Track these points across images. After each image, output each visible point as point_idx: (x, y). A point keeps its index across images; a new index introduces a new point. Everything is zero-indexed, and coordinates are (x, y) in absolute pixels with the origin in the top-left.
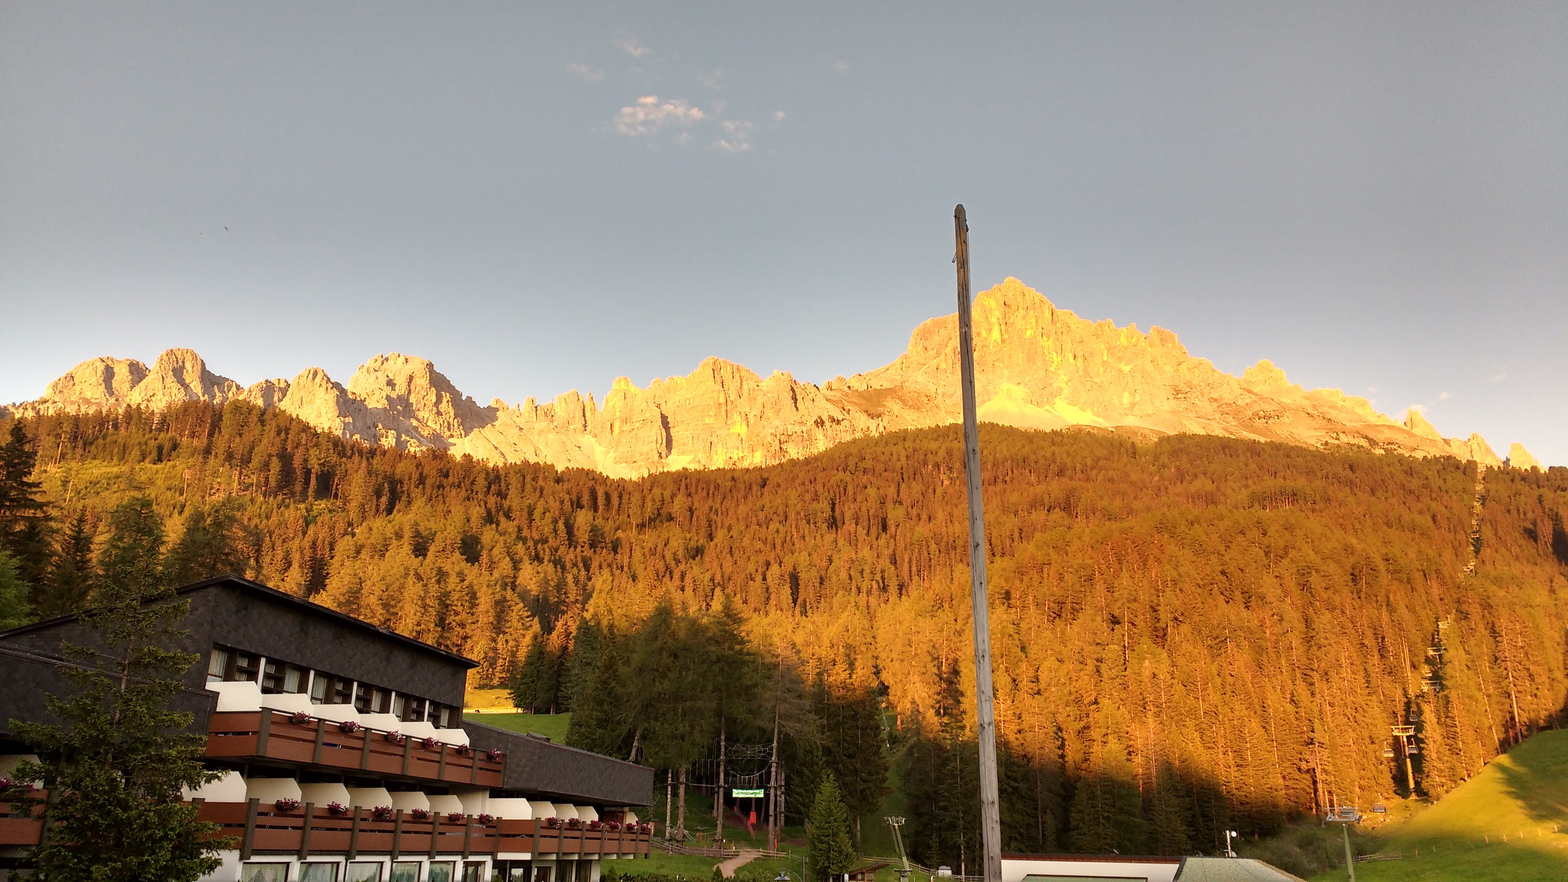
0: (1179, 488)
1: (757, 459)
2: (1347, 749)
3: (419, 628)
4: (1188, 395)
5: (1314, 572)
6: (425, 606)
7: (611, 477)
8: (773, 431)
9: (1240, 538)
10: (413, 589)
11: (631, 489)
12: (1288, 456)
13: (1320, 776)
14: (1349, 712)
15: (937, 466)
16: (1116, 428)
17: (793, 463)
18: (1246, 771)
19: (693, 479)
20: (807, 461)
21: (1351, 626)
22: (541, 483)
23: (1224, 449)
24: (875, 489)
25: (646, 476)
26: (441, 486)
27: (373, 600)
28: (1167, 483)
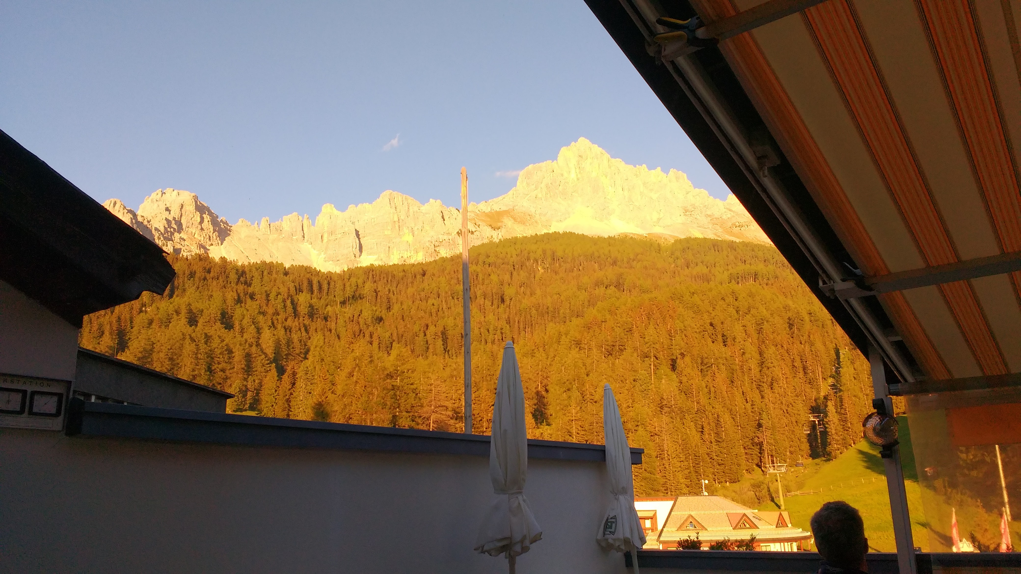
0: (687, 271)
1: (419, 258)
2: (782, 429)
3: (194, 373)
4: (693, 213)
5: (765, 323)
6: (197, 358)
7: (322, 271)
8: (430, 239)
9: (721, 302)
10: (189, 347)
11: (336, 279)
12: (753, 250)
13: (765, 446)
14: (784, 407)
15: (536, 261)
16: (648, 234)
17: (444, 260)
18: (722, 445)
19: (377, 271)
20: (452, 259)
21: (787, 355)
22: (274, 275)
23: (714, 246)
24: (496, 276)
25: (346, 269)
26: (205, 279)
27: (162, 355)
28: (679, 269)
